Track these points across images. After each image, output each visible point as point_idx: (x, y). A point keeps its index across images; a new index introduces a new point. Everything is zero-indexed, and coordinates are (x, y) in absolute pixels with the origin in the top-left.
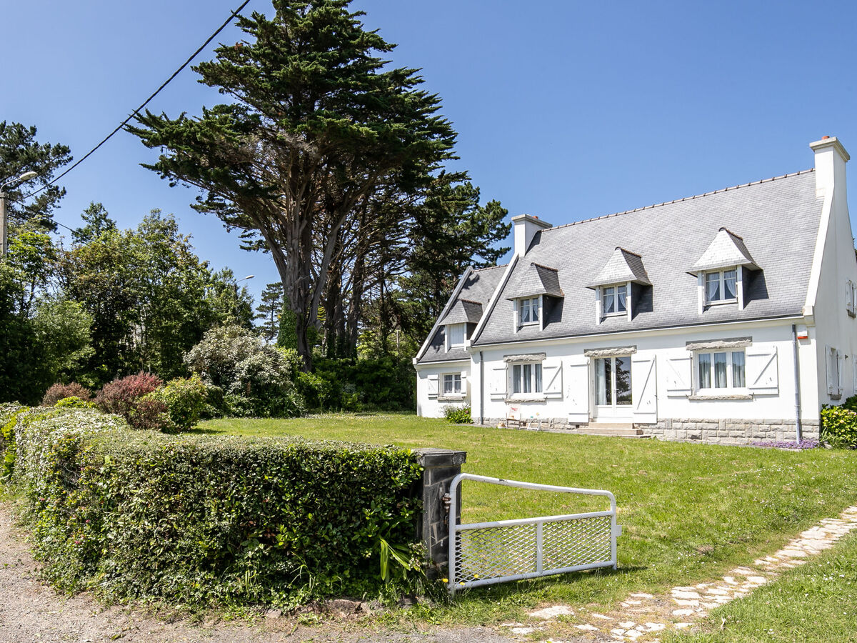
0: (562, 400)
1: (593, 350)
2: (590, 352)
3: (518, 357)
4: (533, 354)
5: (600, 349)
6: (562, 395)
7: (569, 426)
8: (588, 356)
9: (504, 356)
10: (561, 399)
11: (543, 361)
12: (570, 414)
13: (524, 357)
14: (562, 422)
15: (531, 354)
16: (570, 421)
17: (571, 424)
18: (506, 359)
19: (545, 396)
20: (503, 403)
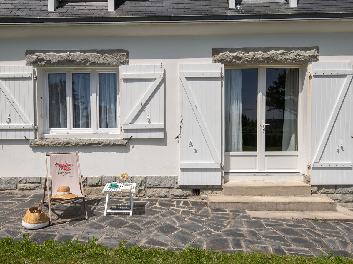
0: (165, 144)
1: (232, 50)
2: (228, 53)
3: (63, 54)
4: (99, 52)
5: (247, 50)
6: (166, 135)
7: (179, 192)
8: (222, 61)
9: (28, 53)
10: (162, 142)
11: (122, 68)
12: (183, 170)
13: (77, 55)
14: (163, 185)
15: (93, 51)
16: (181, 182)
17: (183, 187)
18: (35, 57)
19: (128, 135)
20: (27, 148)
